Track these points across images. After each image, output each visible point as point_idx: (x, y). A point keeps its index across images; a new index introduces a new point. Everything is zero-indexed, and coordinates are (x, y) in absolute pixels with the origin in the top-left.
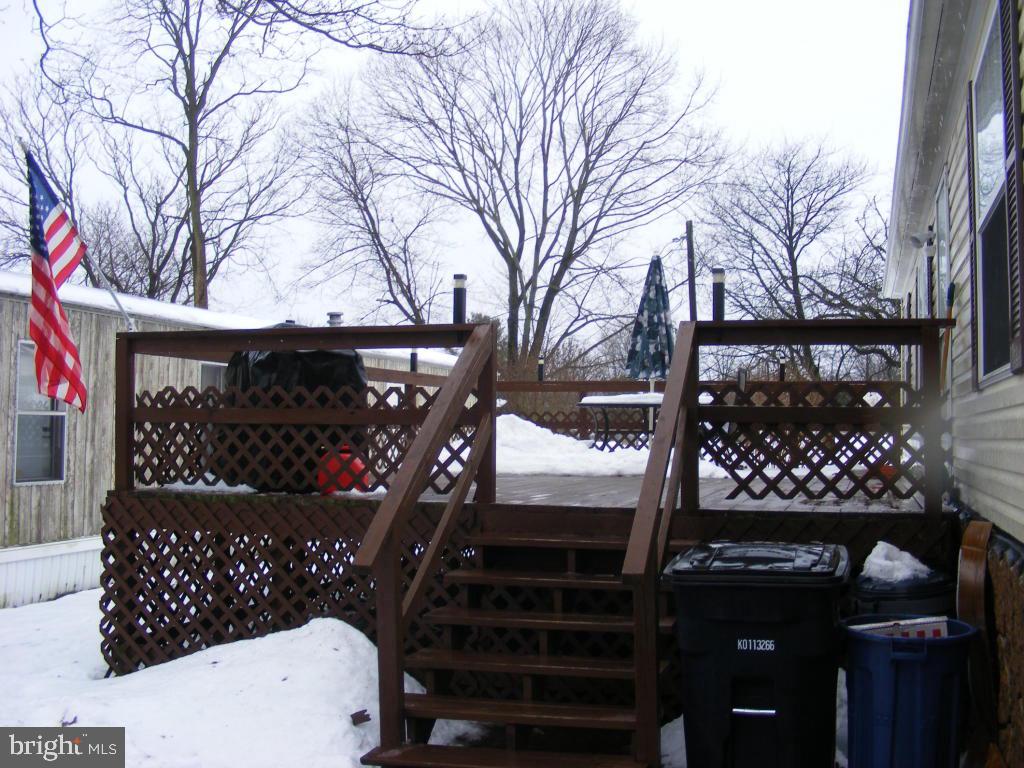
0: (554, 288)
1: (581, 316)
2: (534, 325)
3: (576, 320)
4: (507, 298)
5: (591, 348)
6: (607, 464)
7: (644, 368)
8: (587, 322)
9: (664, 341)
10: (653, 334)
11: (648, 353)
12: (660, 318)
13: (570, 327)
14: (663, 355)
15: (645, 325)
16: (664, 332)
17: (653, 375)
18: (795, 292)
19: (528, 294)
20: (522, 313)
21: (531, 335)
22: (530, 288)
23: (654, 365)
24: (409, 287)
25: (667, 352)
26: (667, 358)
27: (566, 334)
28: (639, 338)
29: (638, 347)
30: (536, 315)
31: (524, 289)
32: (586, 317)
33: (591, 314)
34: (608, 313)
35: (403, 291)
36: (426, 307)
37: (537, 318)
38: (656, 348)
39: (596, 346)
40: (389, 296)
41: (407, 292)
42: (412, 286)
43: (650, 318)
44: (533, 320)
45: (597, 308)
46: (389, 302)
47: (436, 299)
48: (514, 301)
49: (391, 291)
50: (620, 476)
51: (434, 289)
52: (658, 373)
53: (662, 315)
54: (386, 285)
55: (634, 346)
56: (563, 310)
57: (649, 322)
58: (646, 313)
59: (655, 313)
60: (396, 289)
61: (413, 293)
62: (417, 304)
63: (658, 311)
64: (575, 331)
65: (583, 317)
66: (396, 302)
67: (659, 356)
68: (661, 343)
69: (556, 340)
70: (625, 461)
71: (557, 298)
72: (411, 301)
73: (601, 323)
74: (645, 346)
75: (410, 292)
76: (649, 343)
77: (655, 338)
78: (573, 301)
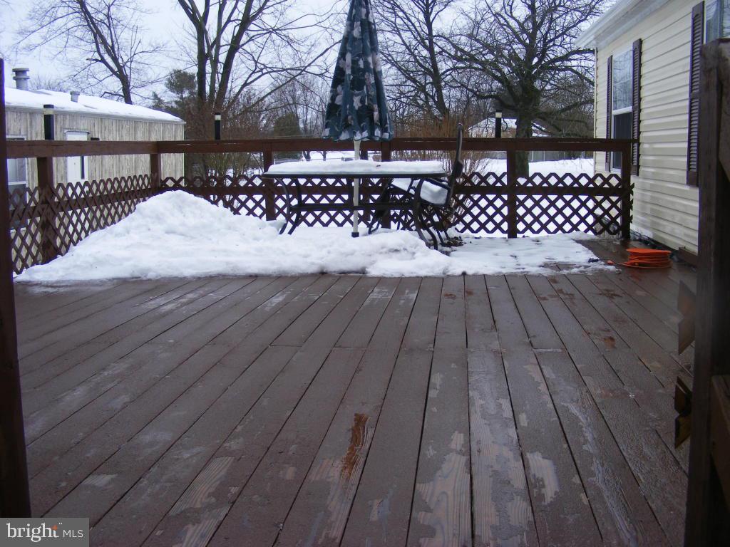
0: (235, 46)
1: (258, 69)
2: (219, 77)
3: (254, 72)
4: (196, 55)
5: (266, 96)
6: (306, 256)
7: (347, 126)
8: (263, 74)
9: (373, 93)
10: (358, 83)
11: (352, 107)
12: (366, 63)
13: (248, 78)
14: (372, 111)
15: (348, 71)
16: (372, 80)
17: (358, 137)
18: (431, 49)
19: (213, 52)
20: (208, 68)
21: (217, 85)
22: (215, 47)
23: (360, 124)
24: (113, 47)
25: (376, 107)
26: (376, 114)
27: (245, 84)
28: (339, 88)
29: (339, 101)
30: (220, 68)
31: (210, 48)
32: (262, 70)
33: (266, 67)
34: (280, 66)
35: (108, 52)
36: (128, 64)
37: (221, 71)
38: (362, 101)
39: (270, 94)
40: (97, 56)
41: (111, 51)
42: (116, 46)
43: (354, 62)
44: (218, 73)
45: (270, 63)
46: (97, 60)
47: (136, 58)
48: (202, 58)
49: (98, 51)
50: (323, 274)
51: (133, 49)
52: (365, 134)
53: (370, 59)
54: (94, 46)
55: (333, 98)
56: (243, 65)
57: (353, 68)
58: (349, 57)
59: (360, 56)
60: (102, 49)
61: (117, 53)
62: (120, 61)
63: (364, 54)
64: (253, 81)
65: (260, 70)
66: (103, 61)
67: (365, 113)
68: (368, 95)
69: (237, 90)
70: (329, 252)
71: (237, 54)
72: (115, 60)
73: (274, 74)
74: (348, 99)
75: (114, 51)
76: (353, 95)
77: (360, 88)
78: (250, 58)
